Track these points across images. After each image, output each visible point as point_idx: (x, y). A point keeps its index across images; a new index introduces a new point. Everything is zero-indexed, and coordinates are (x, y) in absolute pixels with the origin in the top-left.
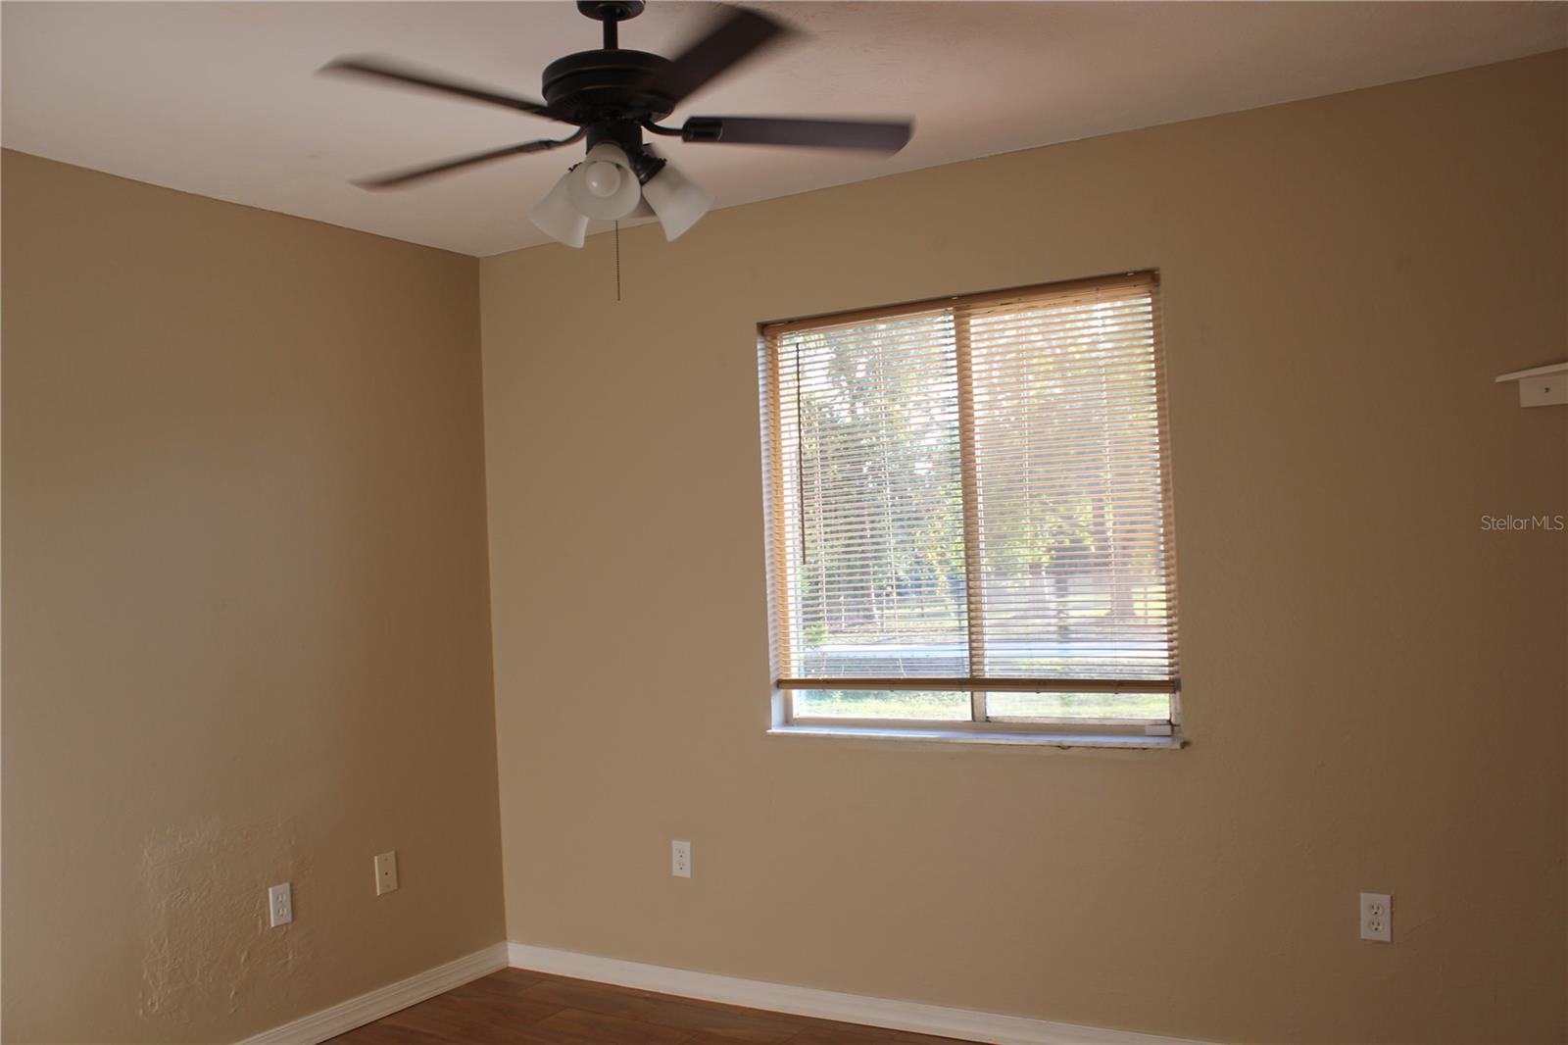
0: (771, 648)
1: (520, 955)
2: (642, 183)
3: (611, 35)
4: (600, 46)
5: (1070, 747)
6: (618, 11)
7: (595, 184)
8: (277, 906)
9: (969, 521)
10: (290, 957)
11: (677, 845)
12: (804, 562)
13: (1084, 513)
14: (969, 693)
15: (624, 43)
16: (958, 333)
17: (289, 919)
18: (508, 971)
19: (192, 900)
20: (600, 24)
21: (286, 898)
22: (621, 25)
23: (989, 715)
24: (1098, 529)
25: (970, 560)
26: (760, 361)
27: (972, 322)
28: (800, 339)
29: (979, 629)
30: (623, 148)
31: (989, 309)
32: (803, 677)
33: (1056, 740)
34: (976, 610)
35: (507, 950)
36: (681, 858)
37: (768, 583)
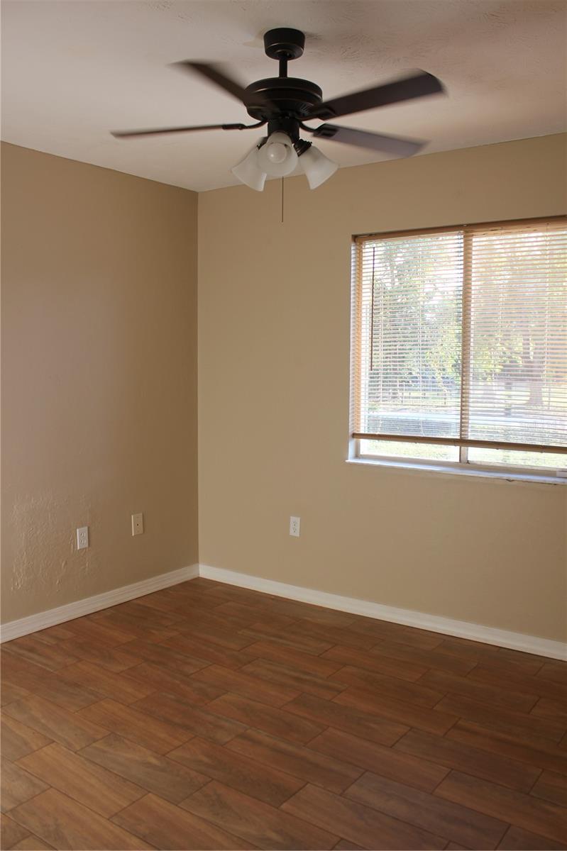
0: (350, 416)
1: (206, 571)
2: (299, 156)
3: (283, 69)
4: (277, 75)
5: (513, 480)
6: (288, 54)
7: (272, 156)
8: (81, 539)
9: (465, 352)
10: (87, 565)
11: (293, 519)
12: (371, 370)
13: (519, 346)
14: (458, 447)
15: (291, 74)
16: (465, 246)
17: (87, 546)
18: (199, 579)
19: (38, 533)
20: (277, 62)
21: (86, 534)
22: (289, 62)
23: (469, 459)
24: (525, 356)
25: (464, 374)
26: (353, 256)
27: (474, 240)
28: (374, 245)
29: (467, 412)
30: (288, 135)
31: (484, 233)
32: (367, 432)
33: (506, 476)
34: (466, 401)
35: (198, 568)
36: (295, 526)
37: (351, 380)
